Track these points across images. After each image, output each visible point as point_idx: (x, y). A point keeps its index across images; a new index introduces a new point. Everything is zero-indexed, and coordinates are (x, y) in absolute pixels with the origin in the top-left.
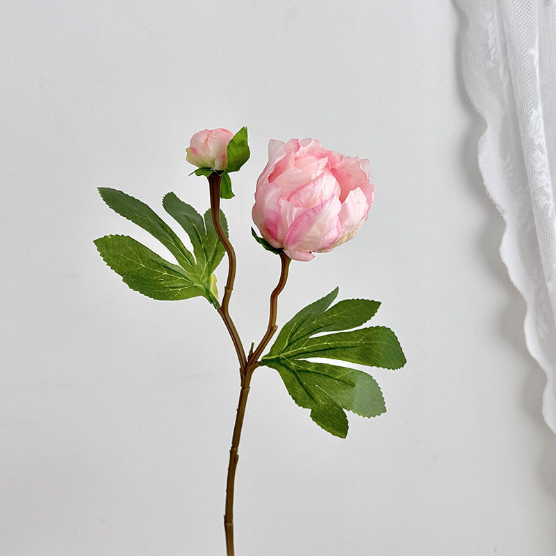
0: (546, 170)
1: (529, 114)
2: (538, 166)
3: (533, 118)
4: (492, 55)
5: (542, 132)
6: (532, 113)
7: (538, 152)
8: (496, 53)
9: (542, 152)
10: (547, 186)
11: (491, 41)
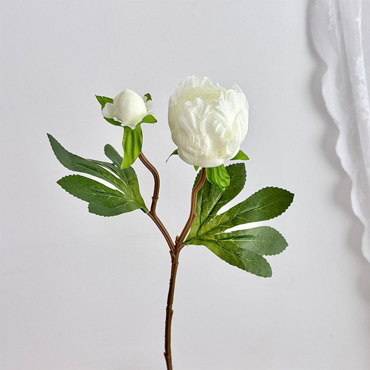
0: (366, 96)
1: (355, 60)
2: (361, 94)
3: (358, 63)
4: (331, 21)
5: (364, 72)
6: (357, 60)
7: (361, 85)
8: (333, 20)
9: (364, 85)
10: (367, 106)
11: (330, 13)
